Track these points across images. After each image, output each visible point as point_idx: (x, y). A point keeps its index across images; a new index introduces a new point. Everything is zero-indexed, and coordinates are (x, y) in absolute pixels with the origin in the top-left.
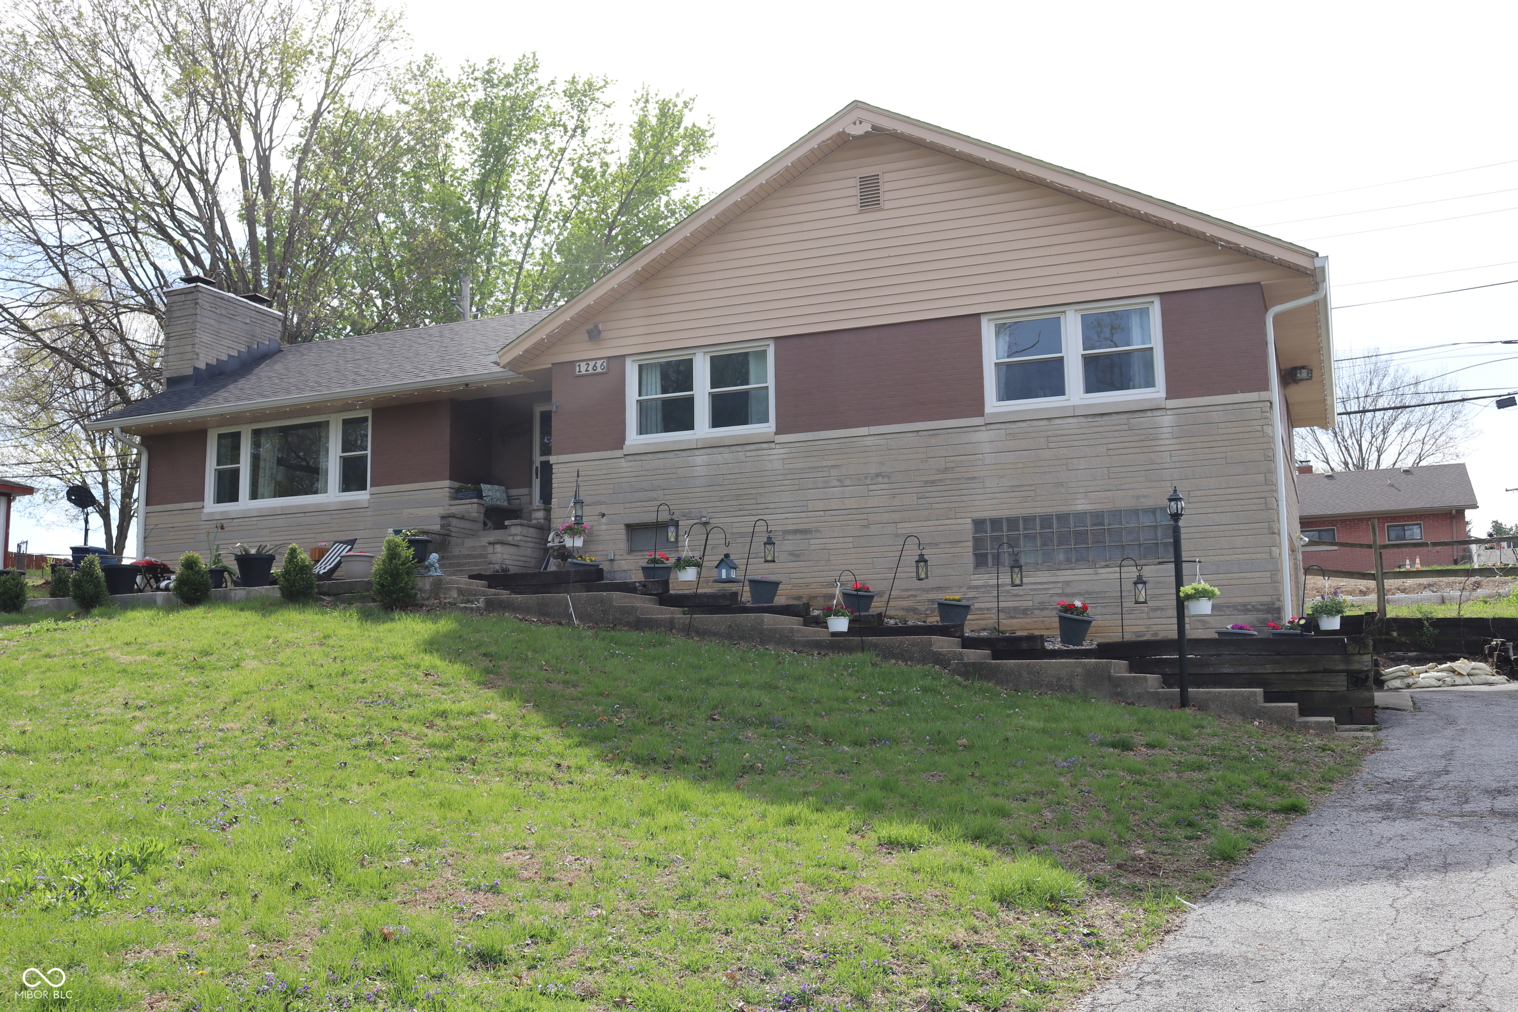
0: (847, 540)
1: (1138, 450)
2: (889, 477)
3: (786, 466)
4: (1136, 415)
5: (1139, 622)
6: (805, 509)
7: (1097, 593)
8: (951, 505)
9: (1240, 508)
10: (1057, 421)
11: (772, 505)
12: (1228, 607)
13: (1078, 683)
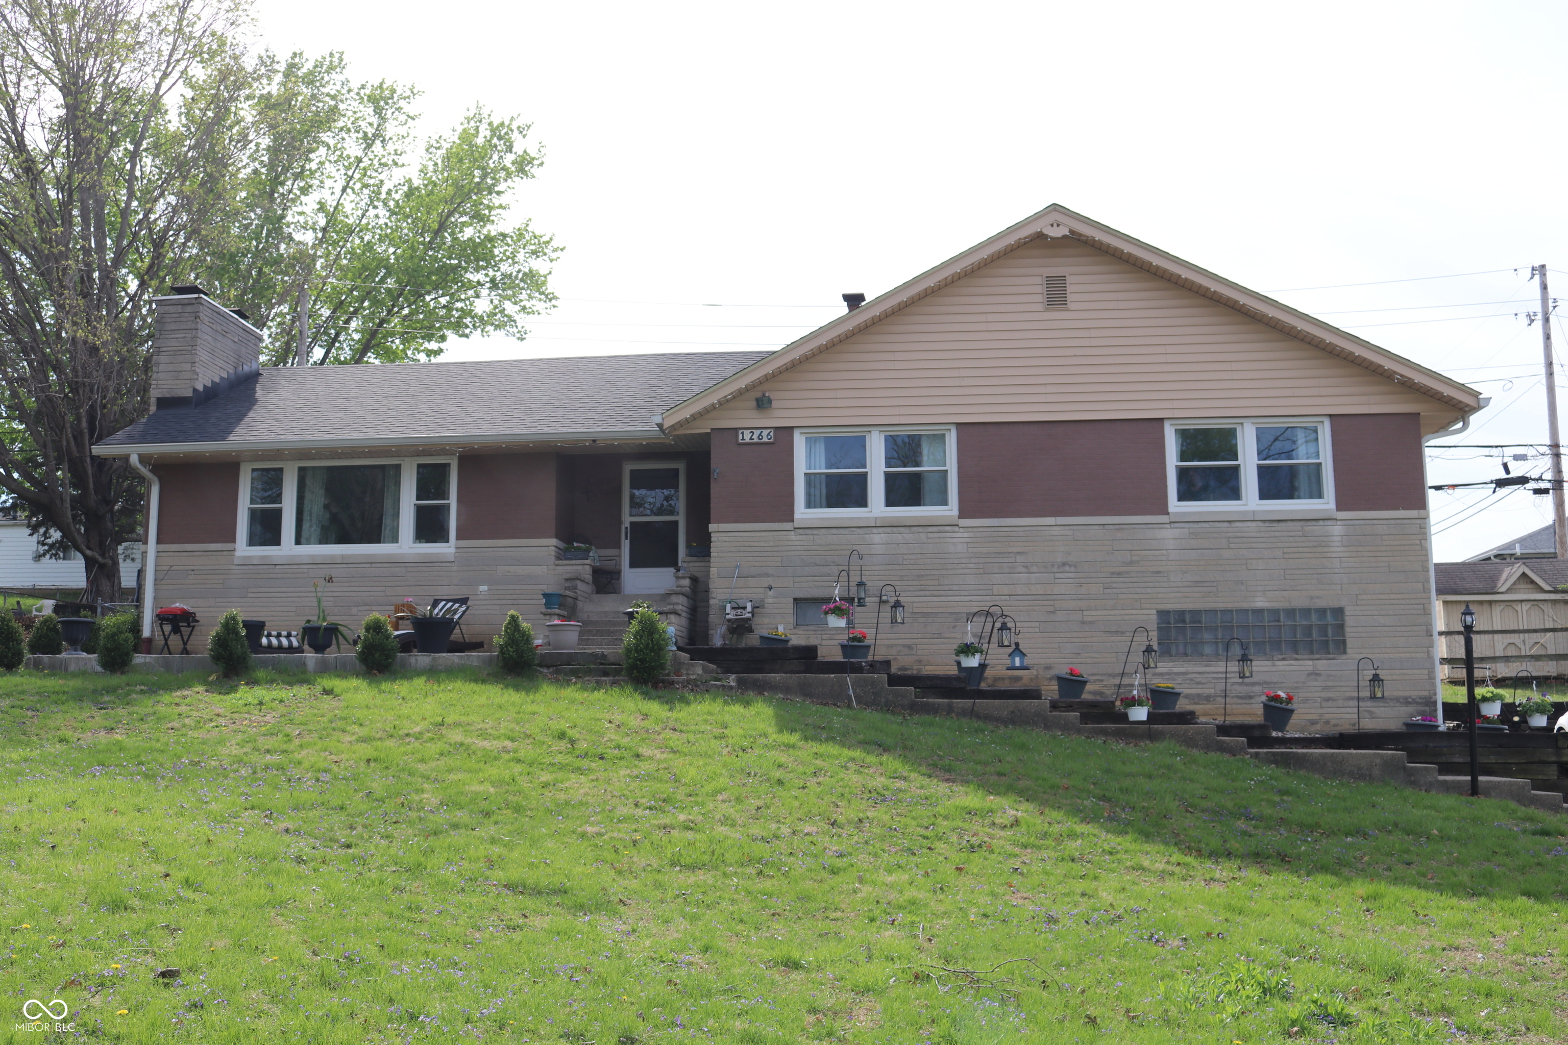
0: (1033, 624)
1: (1311, 555)
2: (1075, 566)
3: (971, 550)
4: (1309, 523)
5: (1313, 711)
6: (990, 592)
7: (1275, 683)
8: (1136, 596)
9: (1402, 612)
10: (1238, 524)
11: (955, 587)
12: (1391, 699)
13: (1376, 772)
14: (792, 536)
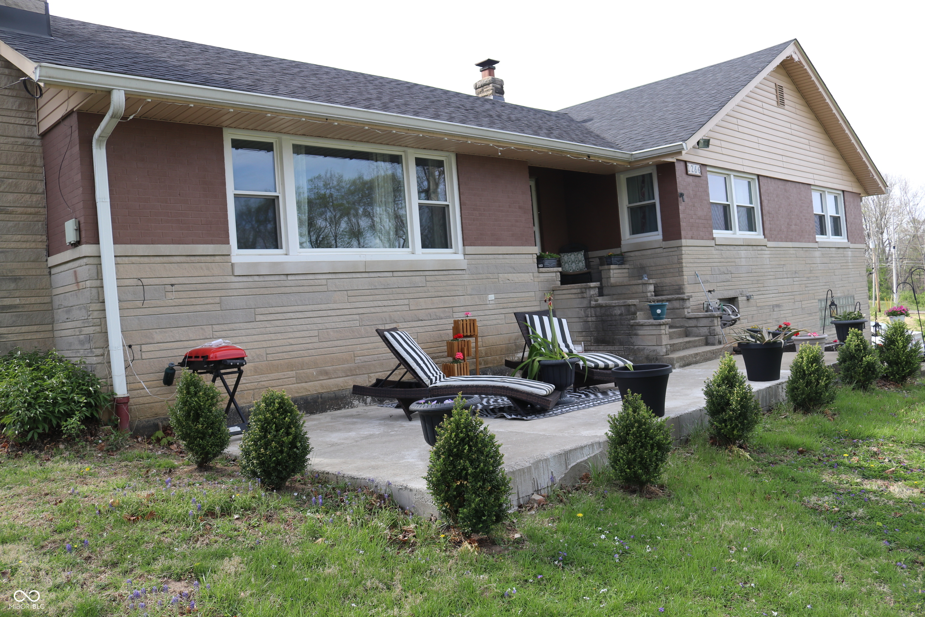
2: (798, 274)
3: (771, 263)
8: (813, 292)
9: (864, 297)
14: (713, 251)
